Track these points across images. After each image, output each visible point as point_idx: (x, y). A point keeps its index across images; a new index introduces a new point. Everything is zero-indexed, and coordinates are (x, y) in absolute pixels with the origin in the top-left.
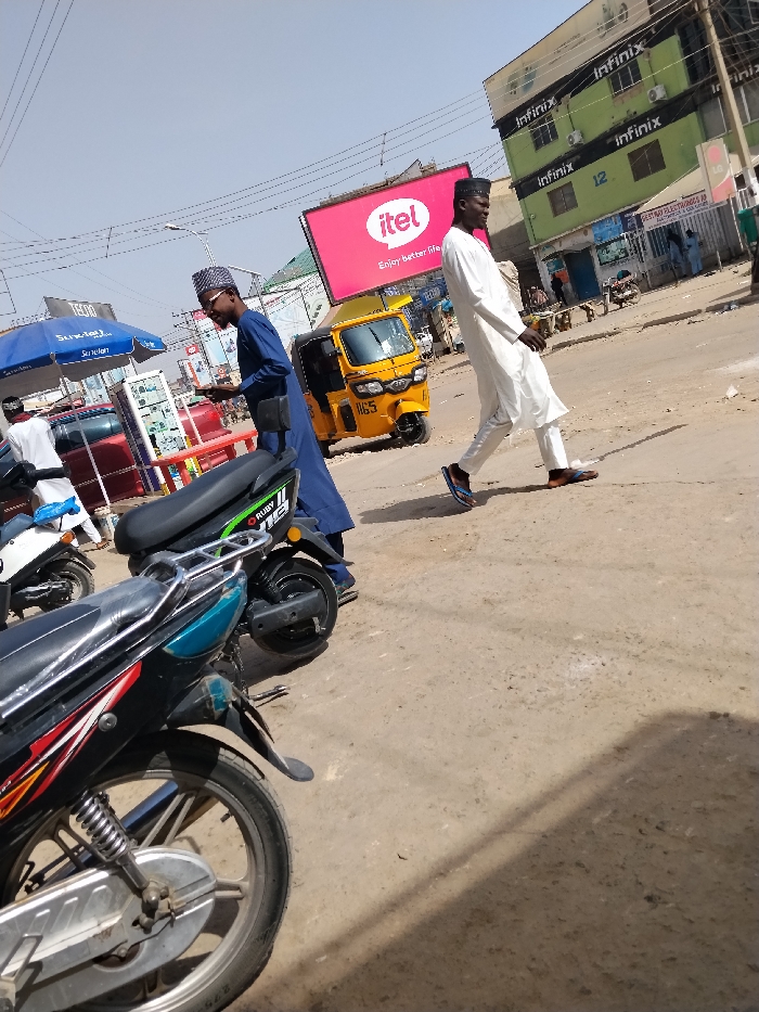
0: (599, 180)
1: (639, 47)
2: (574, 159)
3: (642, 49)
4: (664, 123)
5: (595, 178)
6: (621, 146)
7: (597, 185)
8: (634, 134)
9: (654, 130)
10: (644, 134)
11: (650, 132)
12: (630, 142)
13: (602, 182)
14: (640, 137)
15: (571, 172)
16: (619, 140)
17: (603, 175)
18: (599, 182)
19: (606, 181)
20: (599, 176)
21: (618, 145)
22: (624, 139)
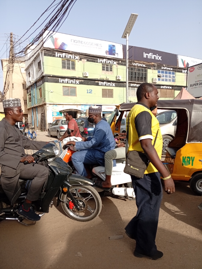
0: (89, 91)
1: (115, 63)
2: (81, 81)
3: (116, 64)
4: (116, 86)
5: (87, 90)
6: (100, 85)
7: (88, 93)
8: (106, 84)
9: (112, 86)
10: (109, 86)
11: (111, 86)
12: (104, 86)
13: (90, 92)
14: (107, 86)
15: (77, 84)
16: (100, 83)
17: (91, 91)
18: (88, 92)
19: (92, 93)
20: (89, 90)
21: (99, 85)
22: (102, 84)
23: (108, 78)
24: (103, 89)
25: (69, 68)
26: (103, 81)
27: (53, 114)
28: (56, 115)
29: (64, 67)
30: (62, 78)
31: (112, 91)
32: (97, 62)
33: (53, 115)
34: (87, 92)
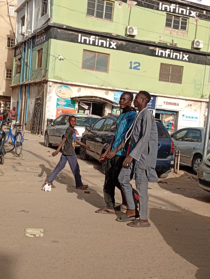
1: (193, 14)
2: (120, 42)
3: (195, 16)
4: (190, 60)
5: (131, 62)
6: (158, 56)
9: (182, 60)
10: (176, 58)
11: (179, 60)
12: (165, 57)
13: (135, 68)
16: (159, 51)
17: (138, 64)
18: (133, 67)
19: (139, 69)
20: (135, 63)
21: (157, 54)
22: (162, 53)
23: (175, 42)
24: (162, 64)
25: (99, 15)
26: (165, 48)
27: (59, 103)
28: (64, 106)
29: (90, 12)
30: (83, 34)
31: (180, 69)
32: (158, 9)
33: (58, 105)
34: (130, 67)
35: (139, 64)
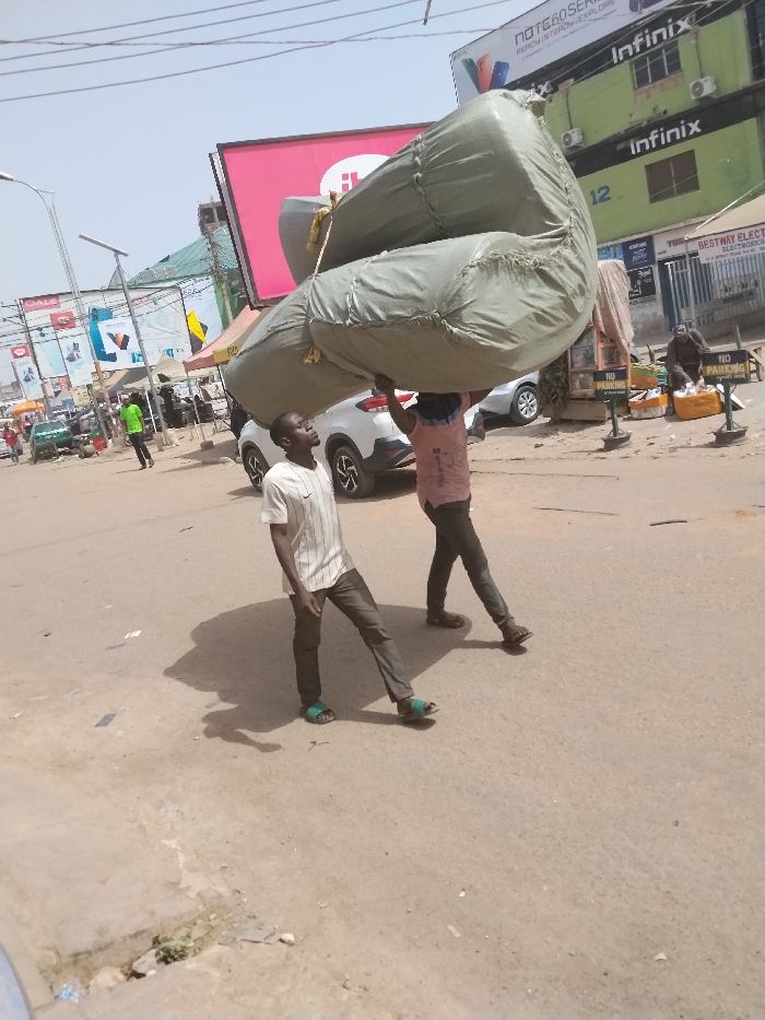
0: (598, 196)
1: (684, 25)
3: (689, 27)
5: (593, 193)
7: (595, 203)
8: (658, 141)
9: (688, 137)
10: (674, 141)
12: (652, 150)
13: (603, 199)
14: (667, 145)
16: (635, 146)
18: (597, 199)
20: (599, 191)
22: (642, 146)
31: (691, 158)
32: (611, 65)
34: (593, 201)
35: (607, 187)
